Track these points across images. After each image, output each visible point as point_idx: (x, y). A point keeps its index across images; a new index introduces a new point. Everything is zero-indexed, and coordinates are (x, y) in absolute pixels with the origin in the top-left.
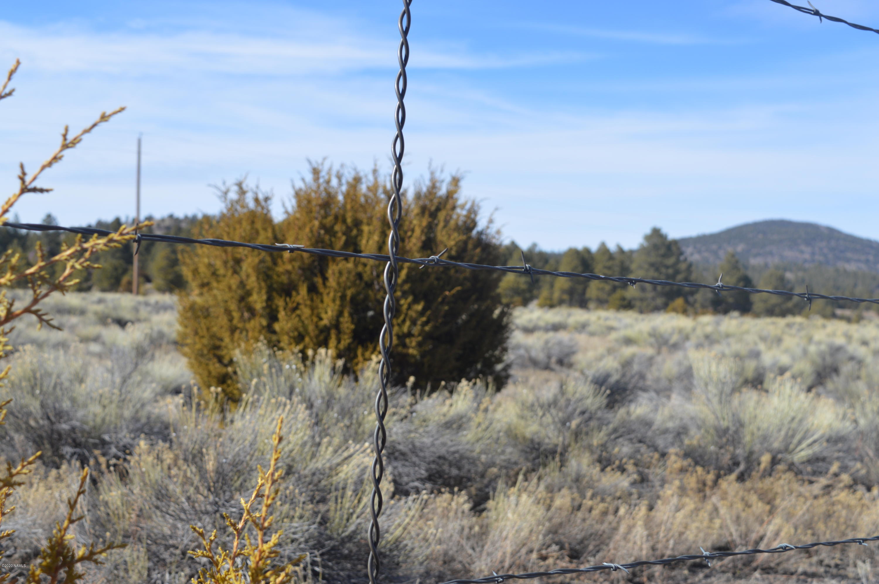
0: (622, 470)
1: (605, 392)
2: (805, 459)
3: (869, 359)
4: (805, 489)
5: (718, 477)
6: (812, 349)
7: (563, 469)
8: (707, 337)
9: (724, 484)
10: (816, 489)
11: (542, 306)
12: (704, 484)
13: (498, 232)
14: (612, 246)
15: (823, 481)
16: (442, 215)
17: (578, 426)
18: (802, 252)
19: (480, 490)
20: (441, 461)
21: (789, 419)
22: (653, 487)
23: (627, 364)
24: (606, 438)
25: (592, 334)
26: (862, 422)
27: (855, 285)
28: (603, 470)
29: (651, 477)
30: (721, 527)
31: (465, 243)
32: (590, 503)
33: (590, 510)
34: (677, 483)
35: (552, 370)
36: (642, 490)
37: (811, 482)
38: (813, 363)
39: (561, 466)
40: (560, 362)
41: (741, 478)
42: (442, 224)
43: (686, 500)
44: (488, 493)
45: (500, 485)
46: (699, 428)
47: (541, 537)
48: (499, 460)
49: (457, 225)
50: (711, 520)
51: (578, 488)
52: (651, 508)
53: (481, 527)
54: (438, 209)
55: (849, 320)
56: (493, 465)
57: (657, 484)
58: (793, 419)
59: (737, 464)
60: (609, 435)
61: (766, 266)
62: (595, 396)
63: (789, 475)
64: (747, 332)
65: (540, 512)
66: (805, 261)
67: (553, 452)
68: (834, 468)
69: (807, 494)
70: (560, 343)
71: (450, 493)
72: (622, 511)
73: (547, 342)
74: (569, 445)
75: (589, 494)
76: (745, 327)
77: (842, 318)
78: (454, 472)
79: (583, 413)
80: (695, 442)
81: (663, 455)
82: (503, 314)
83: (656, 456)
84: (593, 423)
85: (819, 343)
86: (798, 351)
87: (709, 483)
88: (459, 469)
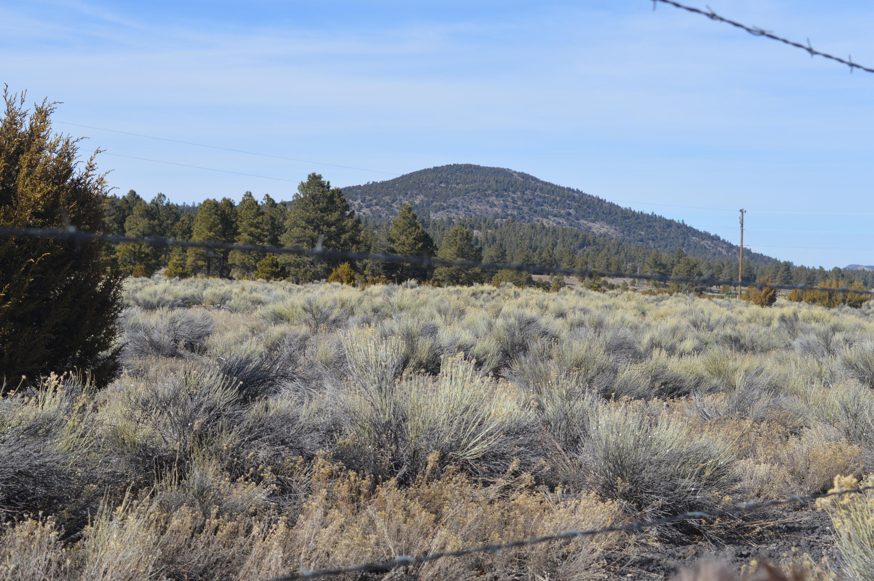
0: (259, 479)
1: (237, 383)
2: (480, 455)
3: (564, 335)
4: (480, 493)
5: (376, 482)
6: (500, 322)
7: (183, 481)
8: (376, 311)
9: (382, 492)
10: (493, 492)
11: (170, 276)
12: (359, 493)
13: (101, 181)
14: (259, 198)
15: (501, 482)
16: (24, 159)
17: (203, 426)
18: (493, 205)
19: (75, 513)
20: (23, 479)
21: (463, 407)
22: (296, 498)
23: (273, 347)
24: (238, 441)
25: (233, 310)
26: (550, 409)
27: (555, 245)
28: (233, 481)
29: (294, 486)
30: (377, 544)
31: (57, 195)
32: (215, 522)
33: (216, 530)
34: (324, 492)
35: (180, 356)
36: (282, 503)
37: (486, 484)
38: (499, 339)
39: (180, 478)
40: (191, 346)
41: (403, 483)
42: (25, 170)
43: (334, 512)
44: (85, 517)
45: (102, 505)
46: (353, 422)
47: (151, 568)
48: (100, 472)
49: (45, 171)
50: (365, 534)
51: (201, 504)
52: (291, 524)
53: (73, 560)
54: (19, 151)
55: (546, 287)
56: (92, 480)
57: (302, 495)
58: (467, 408)
59: (398, 466)
60: (242, 435)
61: (450, 221)
62: (225, 387)
63: (462, 477)
64: (424, 303)
65: (151, 537)
66: (496, 216)
67: (170, 461)
68: (514, 466)
69: (481, 499)
70: (190, 322)
71: (33, 519)
72: (256, 530)
73: (173, 321)
74: (191, 452)
75: (214, 511)
76: (422, 297)
77: (538, 285)
78: (41, 491)
79: (210, 410)
80: (348, 440)
81: (310, 458)
82: (109, 286)
83: (301, 459)
84: (223, 422)
85: (506, 316)
86: (483, 327)
87: (365, 490)
88: (47, 487)
